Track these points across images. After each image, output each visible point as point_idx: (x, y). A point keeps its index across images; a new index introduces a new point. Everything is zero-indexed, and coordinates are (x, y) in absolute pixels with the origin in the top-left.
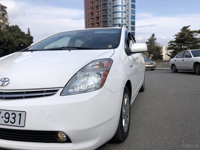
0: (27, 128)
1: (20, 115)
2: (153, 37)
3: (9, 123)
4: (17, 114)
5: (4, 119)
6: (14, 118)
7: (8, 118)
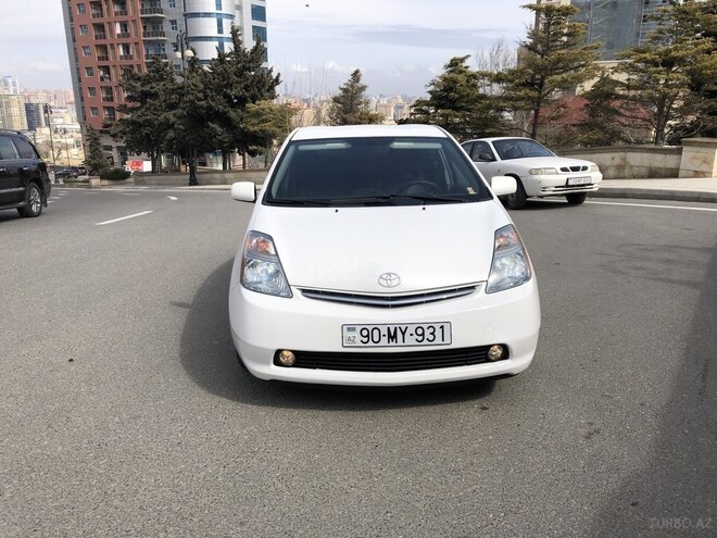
0: (455, 345)
1: (442, 327)
2: (357, 81)
3: (425, 342)
4: (437, 327)
5: (415, 336)
6: (432, 334)
7: (423, 335)
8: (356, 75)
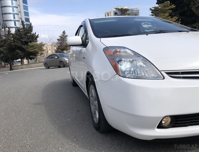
8: (64, 32)
